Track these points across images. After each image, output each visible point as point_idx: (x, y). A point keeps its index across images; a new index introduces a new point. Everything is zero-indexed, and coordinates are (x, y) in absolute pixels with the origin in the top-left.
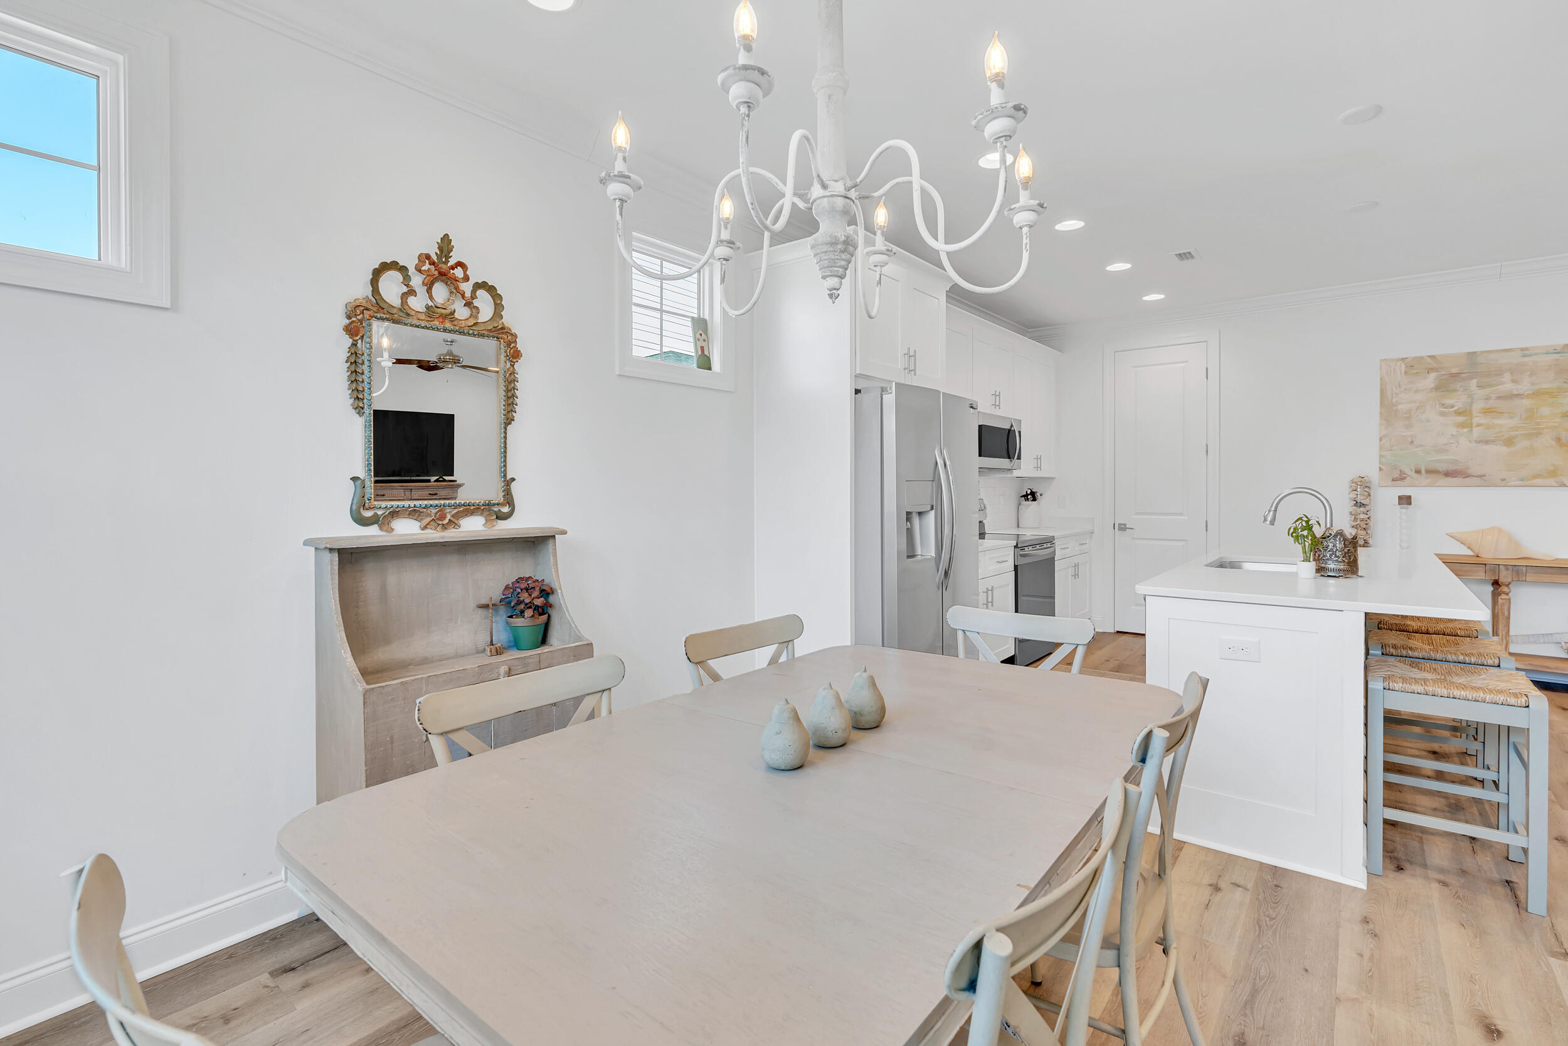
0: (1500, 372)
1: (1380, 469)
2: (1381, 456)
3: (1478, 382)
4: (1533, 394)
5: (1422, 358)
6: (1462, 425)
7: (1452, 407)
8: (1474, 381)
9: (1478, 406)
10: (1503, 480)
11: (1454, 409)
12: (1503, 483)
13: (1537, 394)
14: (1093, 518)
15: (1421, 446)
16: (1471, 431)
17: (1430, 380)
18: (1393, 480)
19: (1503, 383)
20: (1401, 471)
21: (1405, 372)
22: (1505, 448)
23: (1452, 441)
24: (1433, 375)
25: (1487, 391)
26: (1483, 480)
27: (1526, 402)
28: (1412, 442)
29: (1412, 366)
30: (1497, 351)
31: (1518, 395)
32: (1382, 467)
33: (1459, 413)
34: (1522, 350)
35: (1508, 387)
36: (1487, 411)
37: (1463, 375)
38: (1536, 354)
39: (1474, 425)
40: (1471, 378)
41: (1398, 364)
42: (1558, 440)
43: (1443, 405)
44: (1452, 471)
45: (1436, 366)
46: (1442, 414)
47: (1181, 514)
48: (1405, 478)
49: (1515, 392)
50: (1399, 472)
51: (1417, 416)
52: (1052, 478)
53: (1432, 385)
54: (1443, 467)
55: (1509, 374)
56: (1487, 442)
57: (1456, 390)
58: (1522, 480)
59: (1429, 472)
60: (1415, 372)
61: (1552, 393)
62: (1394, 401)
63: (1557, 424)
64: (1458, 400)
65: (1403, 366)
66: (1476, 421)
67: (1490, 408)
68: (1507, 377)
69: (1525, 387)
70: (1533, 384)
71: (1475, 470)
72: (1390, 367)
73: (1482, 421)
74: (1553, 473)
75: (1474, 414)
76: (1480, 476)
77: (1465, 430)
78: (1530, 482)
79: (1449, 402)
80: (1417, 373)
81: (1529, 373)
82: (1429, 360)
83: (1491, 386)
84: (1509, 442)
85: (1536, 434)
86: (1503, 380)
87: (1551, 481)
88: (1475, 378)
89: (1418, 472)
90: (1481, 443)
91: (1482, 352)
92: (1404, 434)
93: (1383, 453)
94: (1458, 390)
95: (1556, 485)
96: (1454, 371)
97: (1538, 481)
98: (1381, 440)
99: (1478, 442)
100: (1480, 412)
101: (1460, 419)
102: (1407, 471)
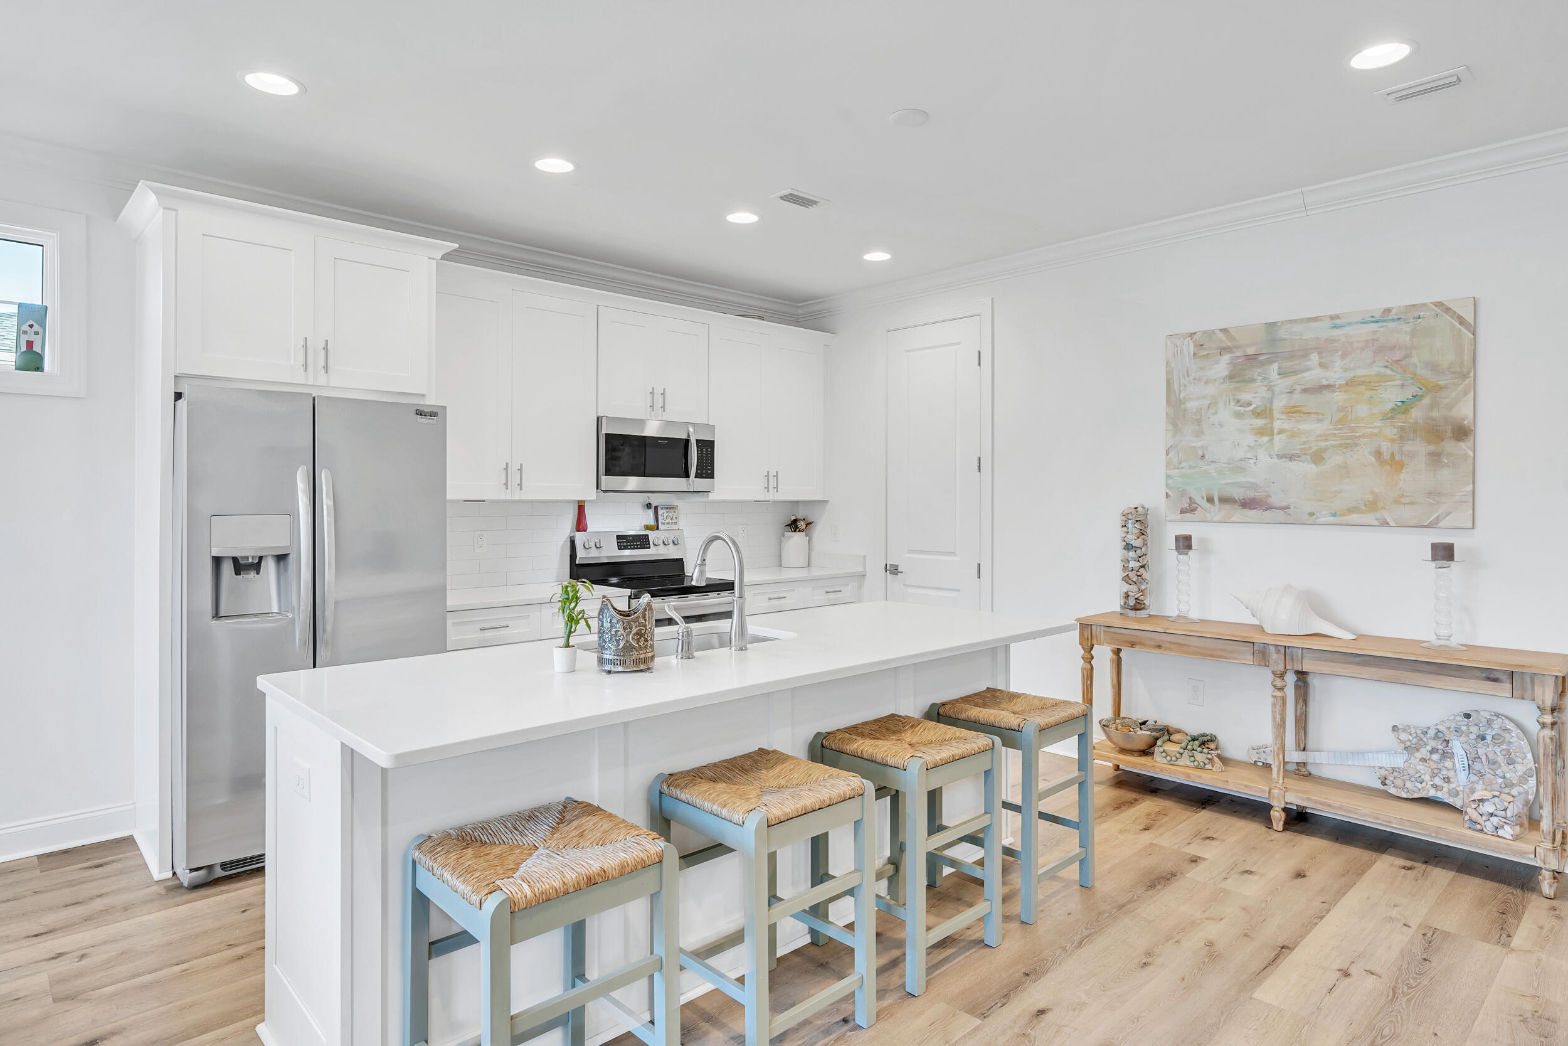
0: (1305, 353)
1: (1167, 496)
2: (1168, 477)
3: (1280, 368)
4: (1347, 384)
5: (1213, 332)
6: (1261, 432)
7: (1249, 404)
8: (1275, 366)
9: (1280, 403)
10: (1311, 514)
11: (1251, 408)
12: (1311, 519)
13: (1351, 384)
14: (865, 556)
15: (1213, 462)
16: (1272, 440)
17: (1222, 366)
18: (1182, 512)
19: (1308, 369)
20: (1190, 498)
21: (1195, 354)
22: (1313, 466)
23: (1249, 455)
24: (1226, 358)
25: (1289, 381)
26: (1286, 514)
27: (1338, 397)
28: (1203, 456)
29: (1202, 345)
30: (1301, 321)
31: (1328, 387)
32: (1170, 493)
33: (1257, 414)
34: (1332, 318)
35: (1314, 374)
36: (1291, 411)
37: (1261, 358)
38: (1350, 324)
39: (1276, 431)
40: (1272, 362)
41: (1186, 342)
42: (1378, 454)
43: (1238, 401)
44: (1249, 499)
45: (1229, 344)
46: (1239, 415)
47: (953, 554)
48: (1195, 509)
49: (1324, 382)
50: (1188, 500)
51: (1209, 418)
52: (826, 502)
53: (1226, 373)
54: (1238, 494)
55: (1316, 354)
56: (1292, 458)
57: (1253, 380)
58: (1334, 515)
59: (1224, 500)
60: (1205, 353)
61: (1370, 382)
62: (1182, 396)
63: (1376, 431)
64: (1255, 395)
65: (1192, 345)
66: (1277, 425)
67: (1294, 407)
68: (1314, 357)
69: (1336, 374)
70: (1346, 370)
71: (1274, 500)
72: (1177, 347)
73: (1286, 426)
74: (1372, 506)
75: (1276, 415)
76: (1285, 508)
77: (1265, 439)
78: (1344, 519)
79: (1246, 397)
80: (1208, 355)
81: (1340, 353)
82: (1221, 336)
83: (1295, 372)
84: (1318, 457)
85: (1350, 445)
86: (1309, 363)
87: (1370, 518)
88: (1275, 362)
89: (1210, 500)
90: (1285, 459)
91: (1284, 323)
92: (1194, 445)
93: (1170, 473)
94: (1257, 379)
95: (1376, 523)
96: (1251, 351)
97: (1354, 517)
98: (1167, 453)
99: (1280, 457)
100: (1283, 413)
101: (1259, 422)
102: (1198, 500)
